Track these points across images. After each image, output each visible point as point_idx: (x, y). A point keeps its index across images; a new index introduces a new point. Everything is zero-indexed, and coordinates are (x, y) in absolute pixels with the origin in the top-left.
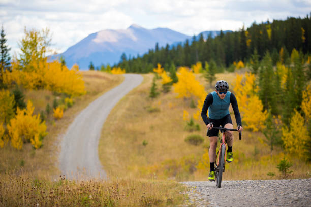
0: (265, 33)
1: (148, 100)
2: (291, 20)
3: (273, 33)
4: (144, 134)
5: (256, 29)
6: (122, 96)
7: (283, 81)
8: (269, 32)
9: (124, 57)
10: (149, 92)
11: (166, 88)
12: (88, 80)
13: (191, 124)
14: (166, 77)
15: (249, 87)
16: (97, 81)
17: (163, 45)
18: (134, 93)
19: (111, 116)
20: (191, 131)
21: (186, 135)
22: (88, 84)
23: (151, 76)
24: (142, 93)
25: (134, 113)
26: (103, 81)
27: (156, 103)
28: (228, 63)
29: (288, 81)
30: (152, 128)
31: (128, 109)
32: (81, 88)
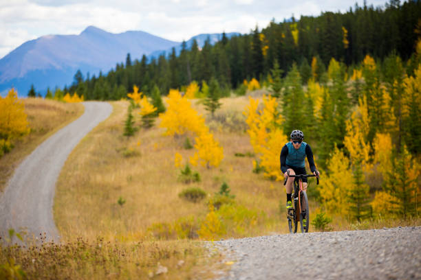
0: (289, 35)
1: (121, 139)
2: (328, 16)
3: (301, 35)
4: (119, 188)
5: (276, 30)
7: (318, 107)
8: (295, 34)
10: (122, 128)
11: (148, 122)
12: (32, 112)
13: (187, 172)
14: (146, 105)
15: (268, 117)
16: (45, 113)
17: (136, 57)
18: (100, 129)
19: (69, 165)
20: (187, 182)
21: (180, 189)
22: (31, 118)
23: (123, 104)
24: (113, 129)
25: (102, 161)
26: (54, 113)
27: (134, 144)
28: (236, 82)
29: (324, 107)
30: (130, 179)
31: (94, 154)
32: (22, 124)
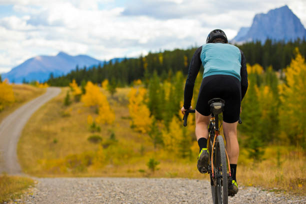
0: (158, 59)
1: (62, 107)
2: (177, 51)
3: (164, 59)
4: (55, 134)
5: (151, 56)
6: (42, 104)
7: (167, 95)
8: (161, 58)
9: (52, 75)
10: (63, 101)
11: (78, 98)
12: (17, 91)
13: (94, 126)
14: (78, 90)
15: (141, 98)
16: (25, 92)
18: (53, 101)
19: (32, 120)
20: (93, 132)
21: (88, 135)
22: (17, 94)
23: (66, 89)
24: (58, 102)
25: (50, 118)
26: (29, 92)
27: (69, 110)
29: (171, 94)
30: (63, 129)
31: (46, 114)
32: (11, 97)
